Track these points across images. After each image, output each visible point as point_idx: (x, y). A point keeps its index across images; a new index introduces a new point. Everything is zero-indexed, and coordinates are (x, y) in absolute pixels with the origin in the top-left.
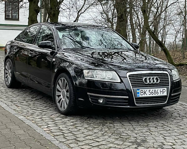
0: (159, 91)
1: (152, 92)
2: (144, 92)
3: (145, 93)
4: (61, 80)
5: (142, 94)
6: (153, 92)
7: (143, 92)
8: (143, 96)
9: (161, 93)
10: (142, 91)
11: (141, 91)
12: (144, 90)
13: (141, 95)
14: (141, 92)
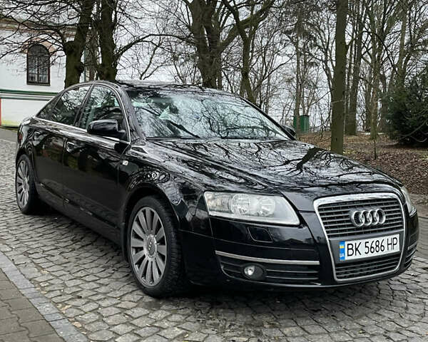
0: (385, 244)
1: (371, 247)
2: (354, 249)
3: (356, 249)
4: (144, 212)
5: (351, 252)
6: (374, 245)
7: (352, 249)
8: (353, 257)
9: (390, 246)
10: (350, 247)
11: (348, 245)
12: (355, 242)
13: (348, 255)
14: (348, 249)
